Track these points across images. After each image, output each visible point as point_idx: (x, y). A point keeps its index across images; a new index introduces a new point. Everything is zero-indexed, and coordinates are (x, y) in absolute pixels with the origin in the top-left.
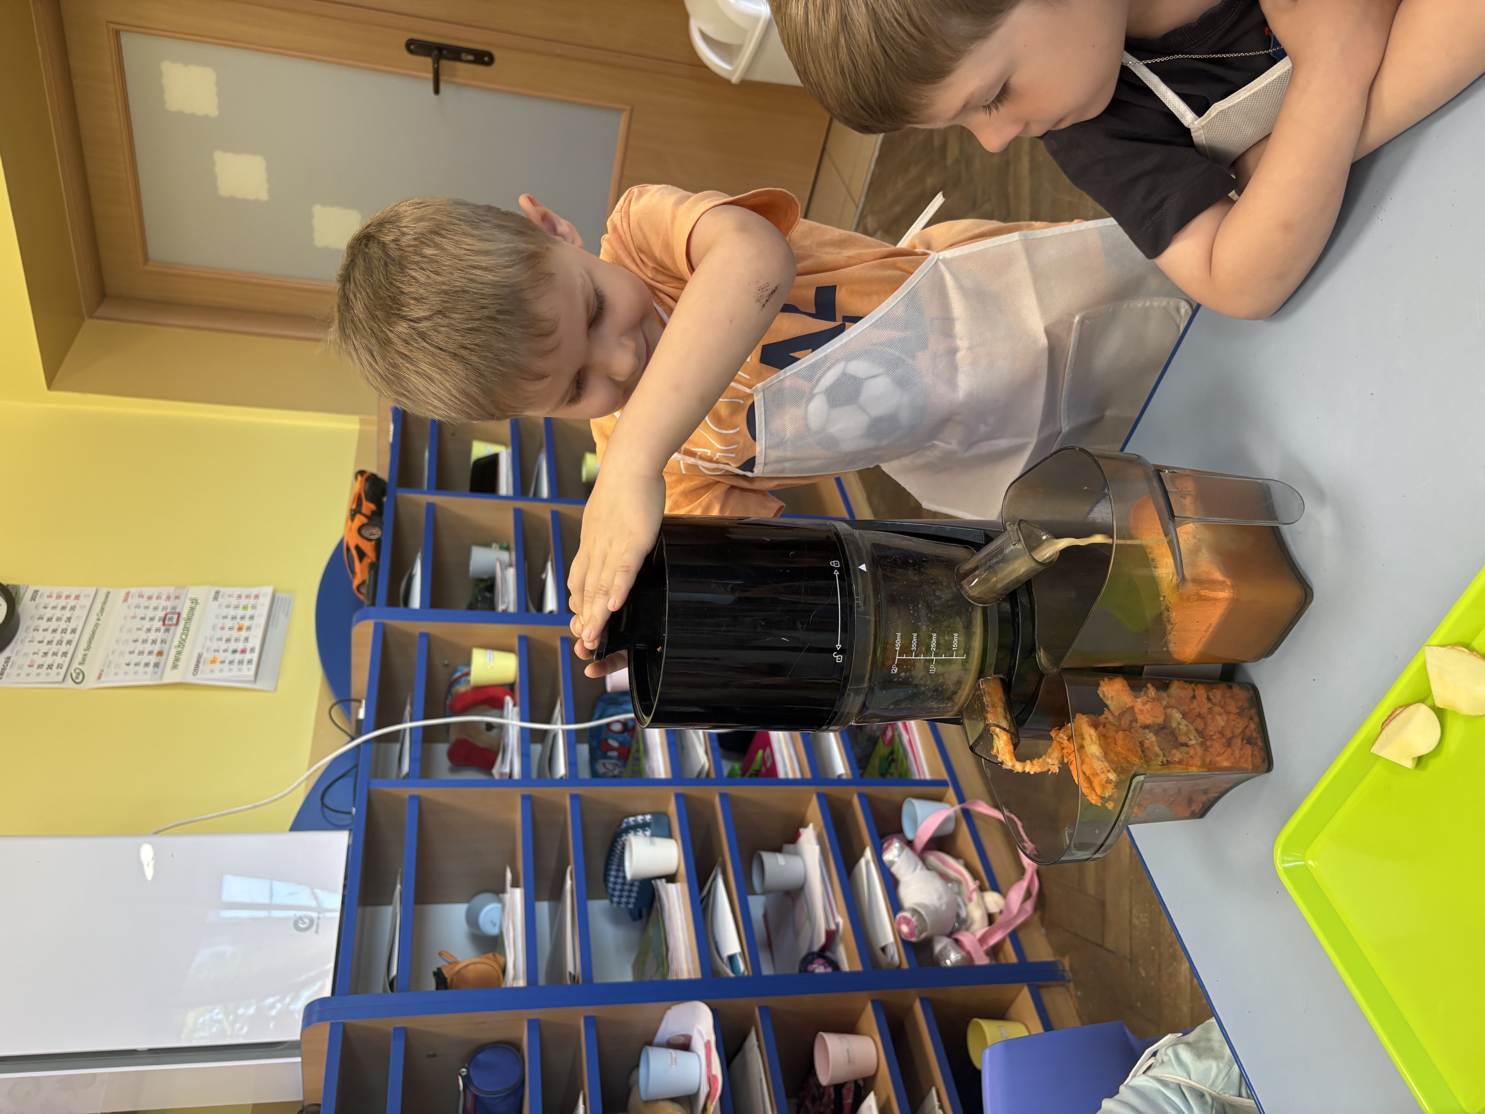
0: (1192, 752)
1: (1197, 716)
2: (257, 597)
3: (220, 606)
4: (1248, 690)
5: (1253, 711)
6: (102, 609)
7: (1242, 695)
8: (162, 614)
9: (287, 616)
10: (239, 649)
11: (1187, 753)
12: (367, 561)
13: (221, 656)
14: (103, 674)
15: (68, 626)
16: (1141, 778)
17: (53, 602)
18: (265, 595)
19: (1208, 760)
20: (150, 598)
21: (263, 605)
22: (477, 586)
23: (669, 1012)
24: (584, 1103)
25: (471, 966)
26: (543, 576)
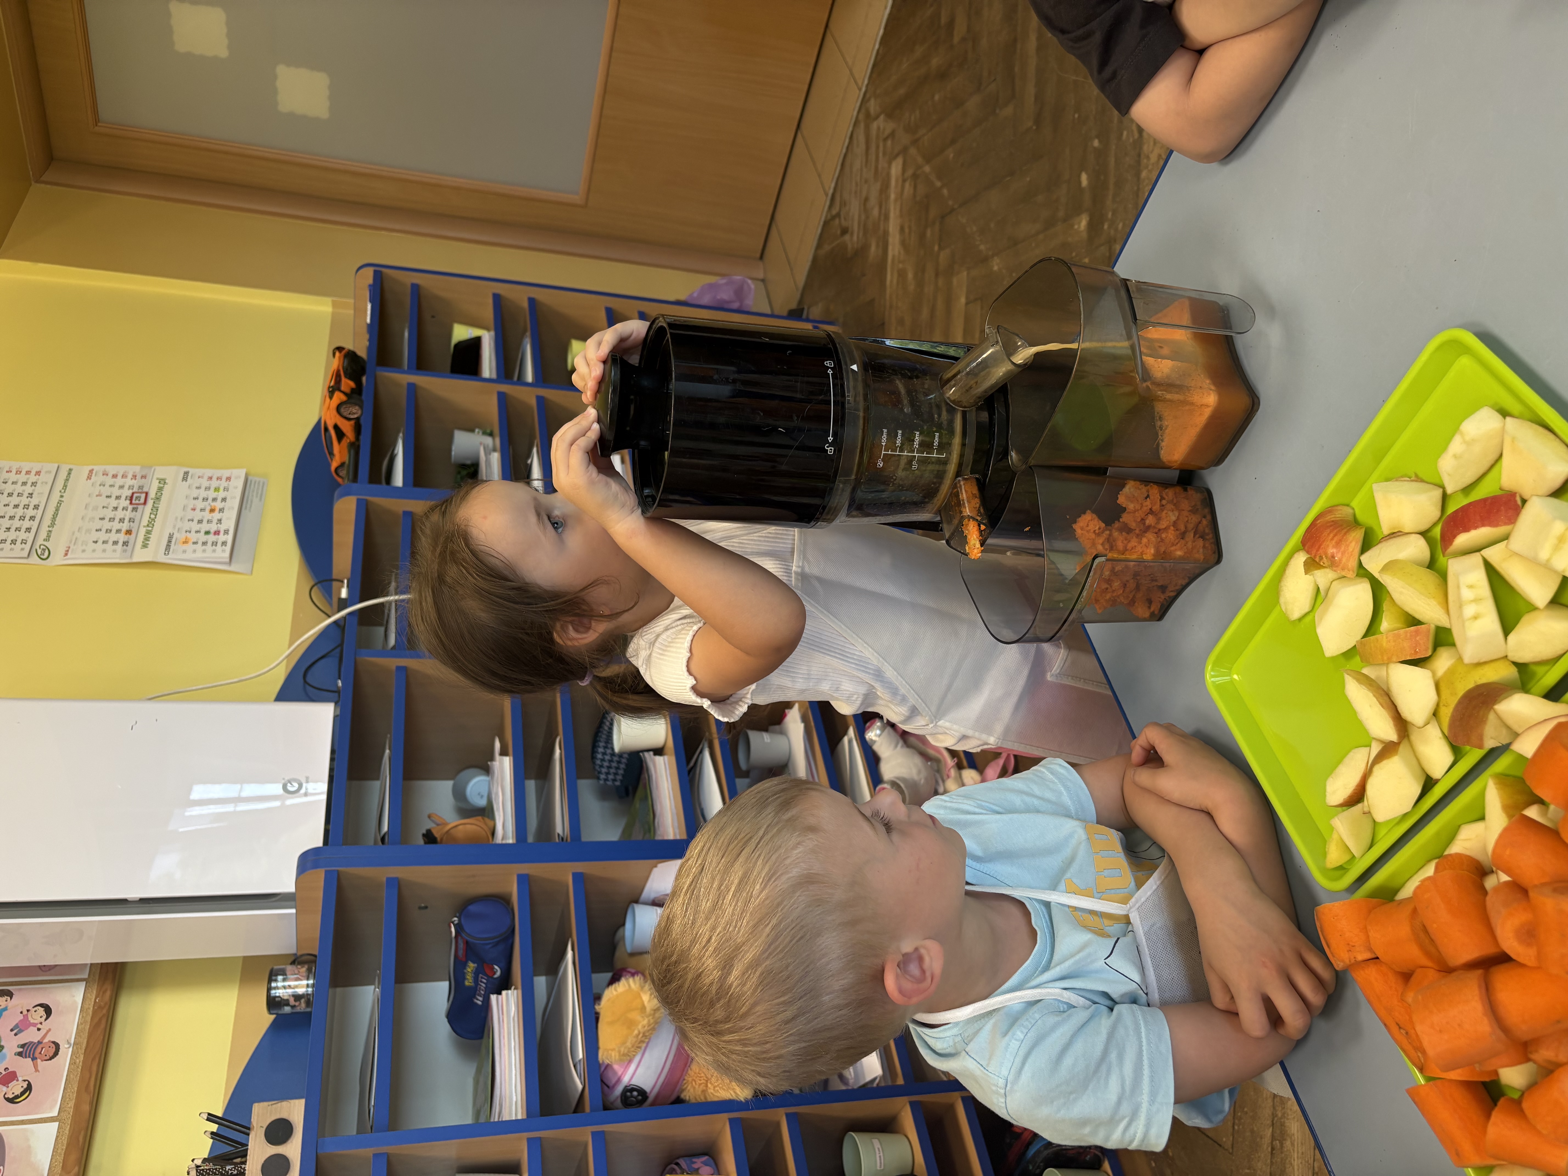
2: (228, 479)
3: (189, 487)
4: (1203, 493)
5: (1207, 511)
6: (65, 486)
7: (1197, 497)
8: (129, 493)
9: (261, 499)
10: (212, 531)
12: (345, 442)
13: (193, 537)
14: (70, 551)
15: (30, 502)
17: (13, 477)
18: (238, 477)
20: (115, 476)
21: (236, 488)
22: (459, 473)
23: (655, 870)
24: (573, 950)
25: (461, 827)
26: (529, 461)
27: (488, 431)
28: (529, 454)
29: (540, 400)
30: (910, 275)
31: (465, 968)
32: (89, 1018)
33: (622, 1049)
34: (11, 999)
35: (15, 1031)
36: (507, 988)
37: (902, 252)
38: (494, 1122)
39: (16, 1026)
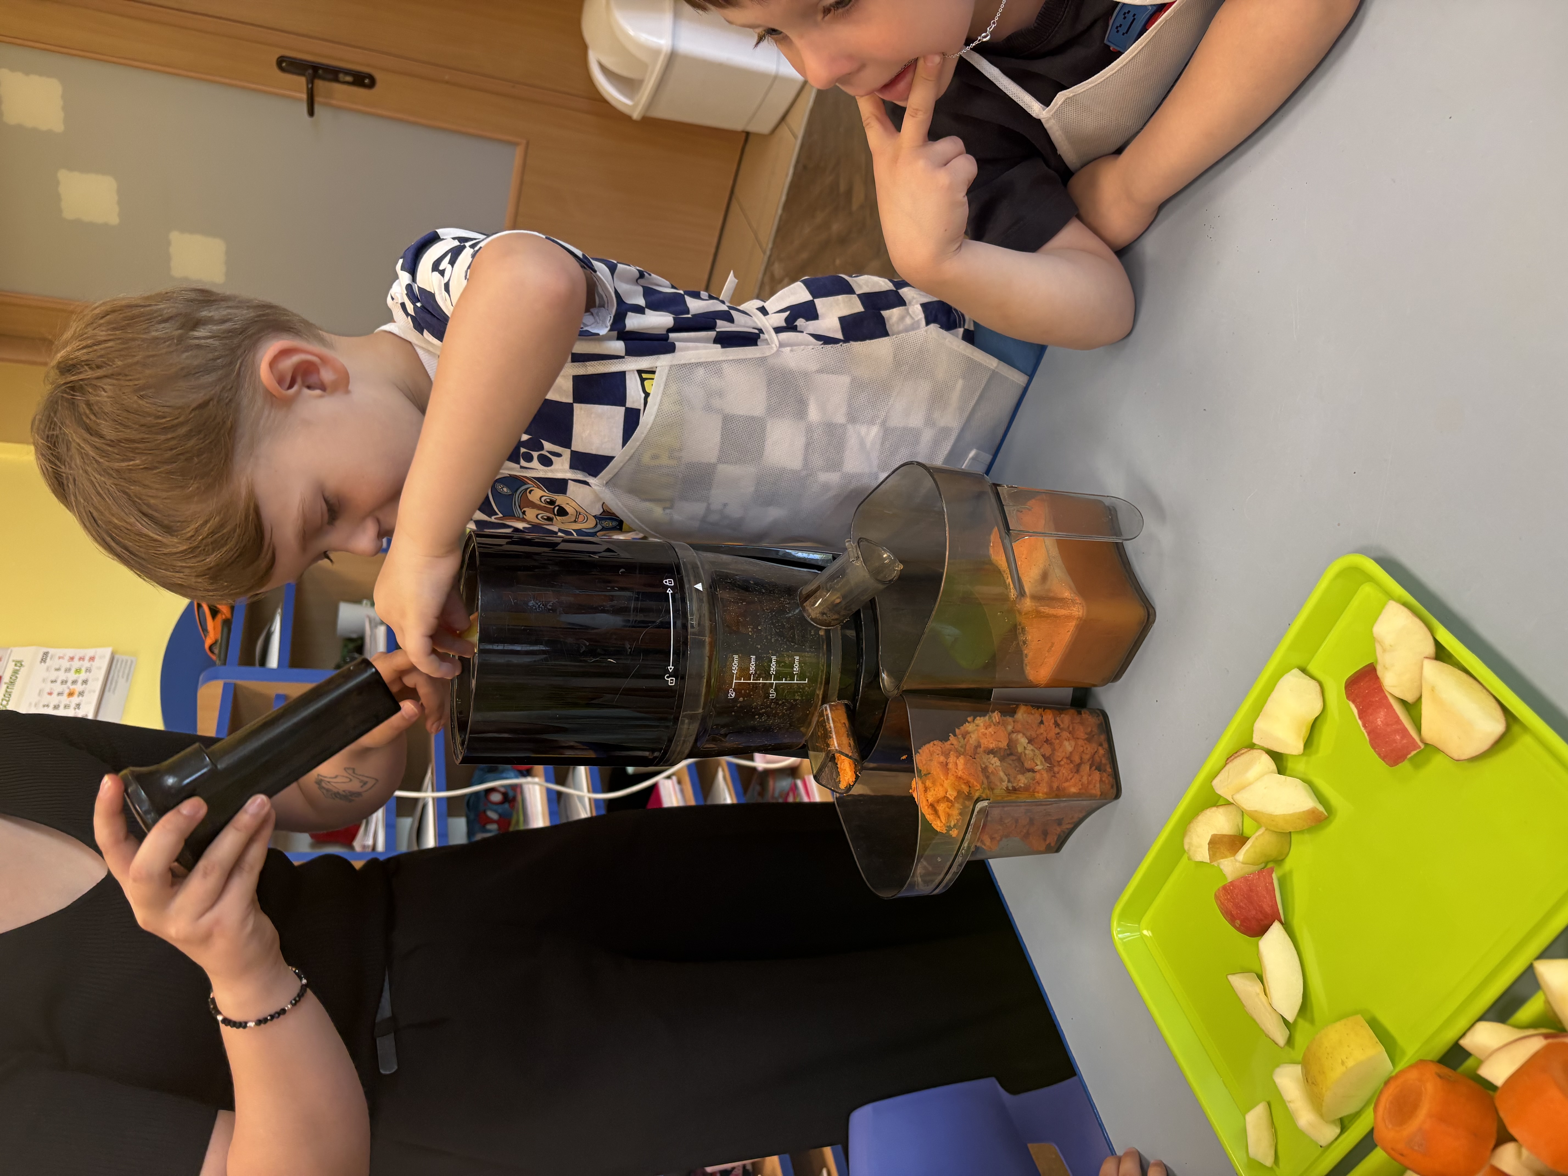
0: (1038, 776)
1: (1045, 742)
2: (92, 659)
3: (48, 669)
4: (1098, 716)
5: (1103, 737)
7: (1092, 721)
9: (127, 679)
11: (1034, 779)
12: (220, 618)
16: (985, 803)
18: (103, 657)
19: (1055, 786)
21: (99, 668)
22: (345, 645)
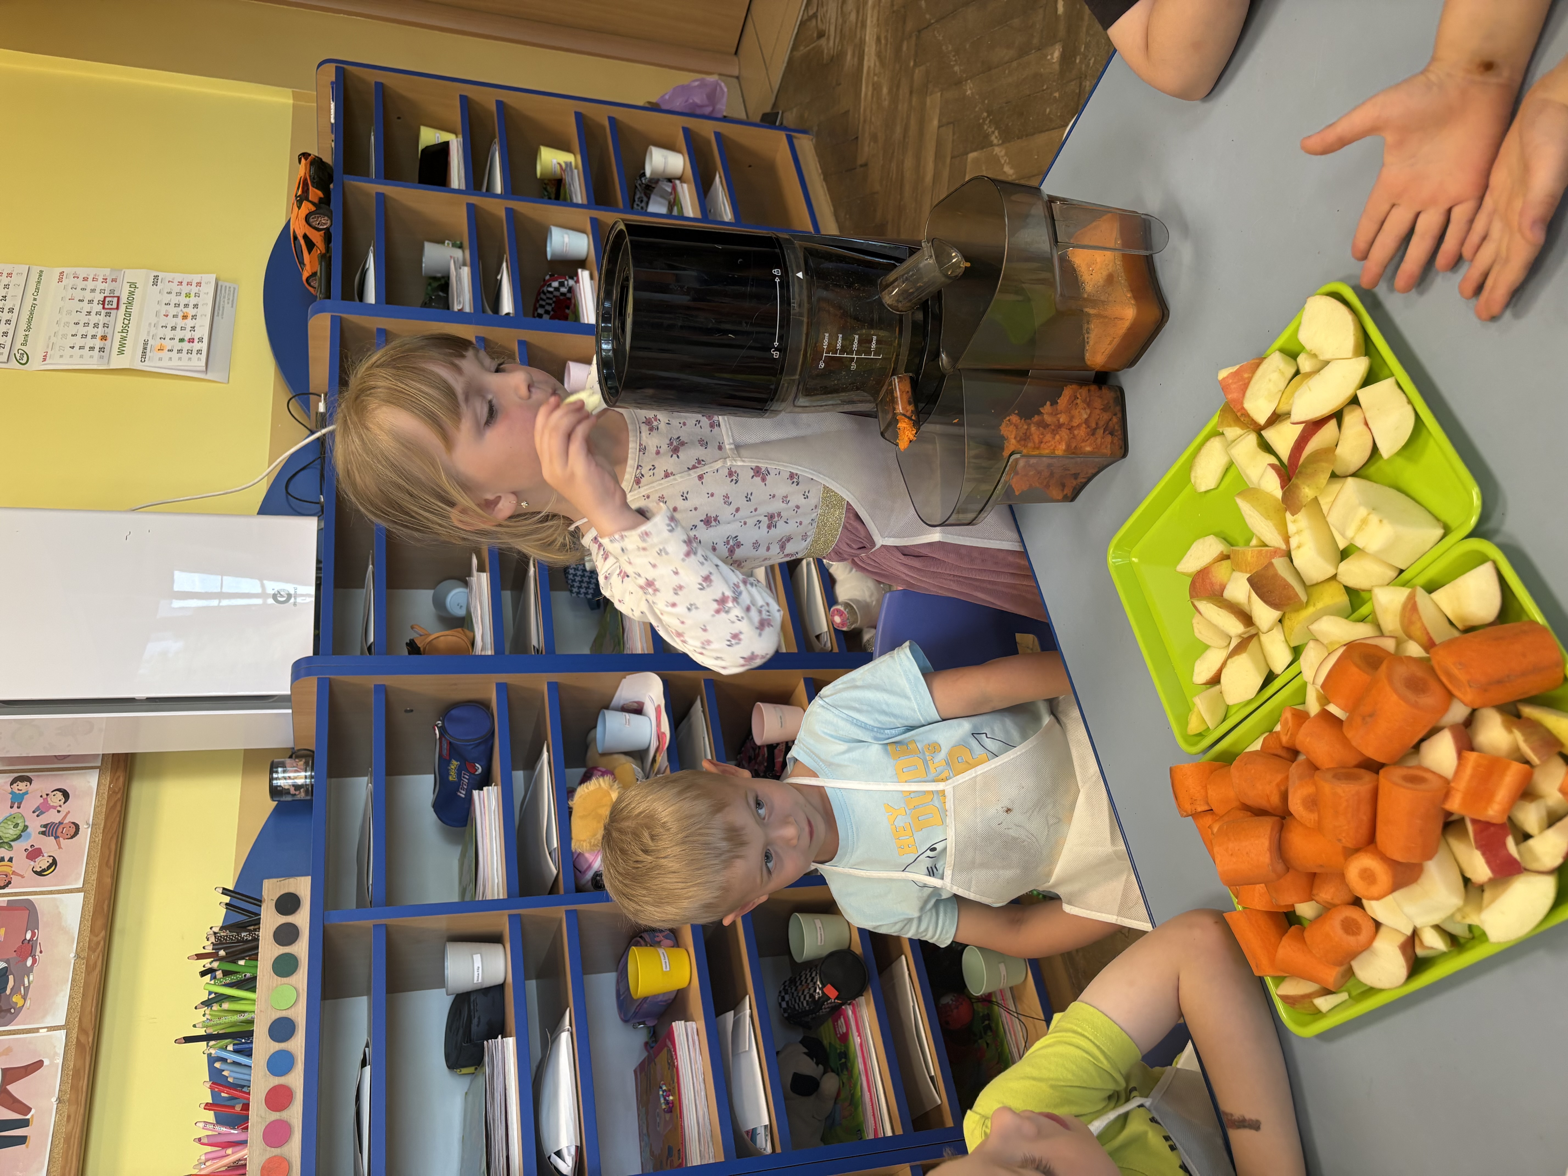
2: (199, 284)
3: (160, 292)
4: (1116, 390)
5: (1118, 408)
6: (38, 288)
7: (1110, 394)
8: (100, 297)
9: (232, 306)
10: (187, 338)
12: (317, 251)
13: (168, 344)
14: (48, 356)
15: (4, 305)
18: (208, 282)
20: (86, 279)
21: (207, 293)
22: (430, 284)
23: (624, 681)
24: (548, 751)
25: (442, 638)
26: (499, 277)
27: (458, 242)
28: (498, 270)
29: (510, 211)
30: (885, 90)
31: (449, 766)
32: (105, 802)
33: (593, 841)
34: (30, 784)
35: (37, 813)
36: (488, 784)
37: (877, 64)
38: (479, 901)
39: (38, 808)
